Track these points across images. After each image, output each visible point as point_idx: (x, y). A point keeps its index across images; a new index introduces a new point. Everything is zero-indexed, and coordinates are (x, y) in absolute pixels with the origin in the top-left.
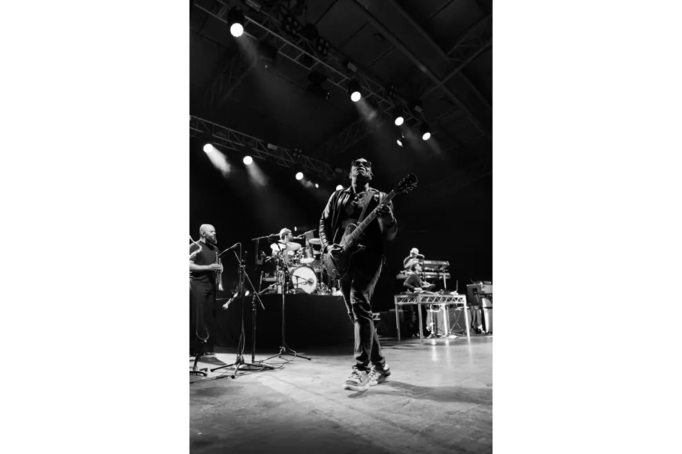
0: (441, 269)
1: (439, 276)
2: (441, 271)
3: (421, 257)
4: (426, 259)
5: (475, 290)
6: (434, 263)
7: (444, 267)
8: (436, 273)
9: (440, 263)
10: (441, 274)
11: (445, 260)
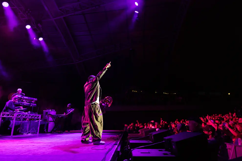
0: (33, 102)
1: (31, 105)
2: (32, 103)
3: (23, 95)
4: (25, 96)
5: (47, 113)
6: (29, 98)
7: (34, 101)
8: (29, 103)
9: (32, 99)
10: (31, 104)
11: (35, 98)
